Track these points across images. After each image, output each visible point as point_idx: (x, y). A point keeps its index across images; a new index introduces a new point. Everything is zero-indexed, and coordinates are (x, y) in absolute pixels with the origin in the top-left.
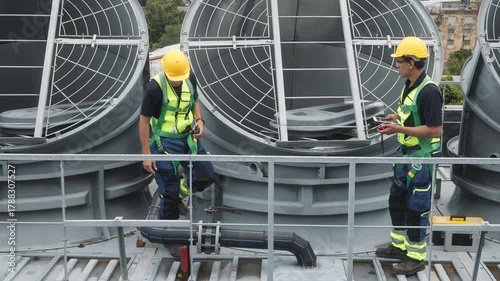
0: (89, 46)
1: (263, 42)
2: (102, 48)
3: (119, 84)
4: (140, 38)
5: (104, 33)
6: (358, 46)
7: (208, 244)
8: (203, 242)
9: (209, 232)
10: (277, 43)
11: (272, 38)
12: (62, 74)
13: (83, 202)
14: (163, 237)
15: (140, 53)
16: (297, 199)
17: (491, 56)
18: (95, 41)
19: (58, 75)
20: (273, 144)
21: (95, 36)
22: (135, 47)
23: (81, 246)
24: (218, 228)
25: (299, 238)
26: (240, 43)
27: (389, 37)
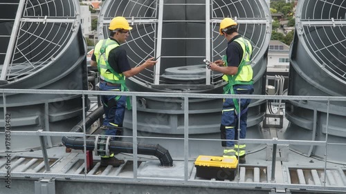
0: (41, 23)
1: (152, 21)
2: (50, 24)
3: (58, 47)
4: (75, 18)
5: (52, 15)
6: (214, 24)
7: (101, 150)
8: (98, 148)
9: (102, 142)
10: (160, 21)
11: (157, 18)
12: (23, 40)
13: (34, 123)
14: (73, 144)
15: (74, 28)
16: (168, 124)
17: (302, 30)
18: (45, 20)
19: (20, 41)
20: (150, 87)
21: (46, 17)
22: (71, 24)
23: (32, 151)
24: (108, 139)
25: (161, 147)
26: (136, 21)
27: (236, 17)
